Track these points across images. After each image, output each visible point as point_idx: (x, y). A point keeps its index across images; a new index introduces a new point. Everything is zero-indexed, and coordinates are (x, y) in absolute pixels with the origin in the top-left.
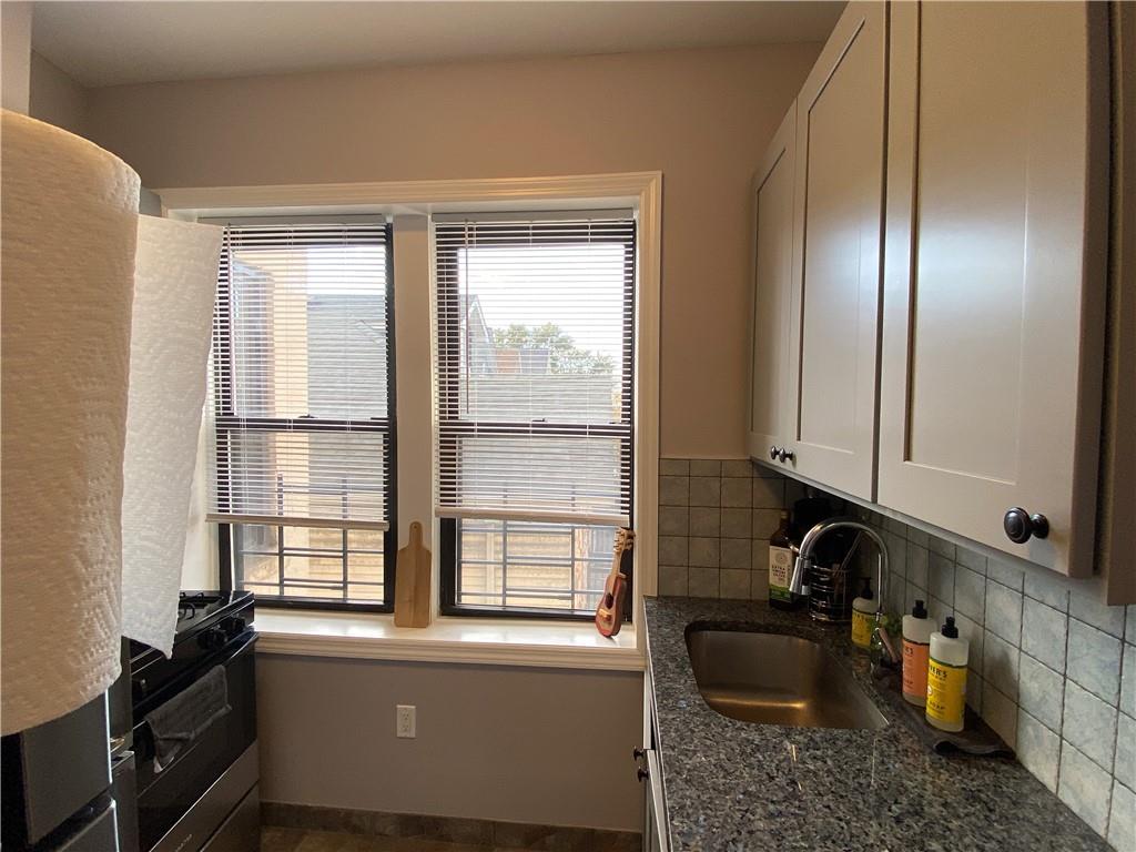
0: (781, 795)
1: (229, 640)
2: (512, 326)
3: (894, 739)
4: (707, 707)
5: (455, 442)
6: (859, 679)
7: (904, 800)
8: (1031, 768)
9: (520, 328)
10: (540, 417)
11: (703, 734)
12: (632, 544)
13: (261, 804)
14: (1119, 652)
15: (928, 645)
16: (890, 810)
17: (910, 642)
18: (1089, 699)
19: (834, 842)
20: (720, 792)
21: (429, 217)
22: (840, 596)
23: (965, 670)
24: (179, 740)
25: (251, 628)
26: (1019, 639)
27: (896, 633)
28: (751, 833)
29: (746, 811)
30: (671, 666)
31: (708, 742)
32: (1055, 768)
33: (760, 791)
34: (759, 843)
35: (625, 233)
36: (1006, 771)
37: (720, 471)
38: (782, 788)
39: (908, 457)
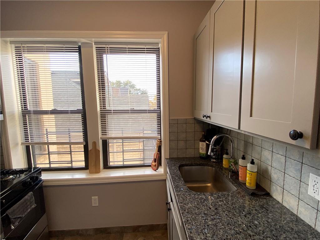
0: (214, 213)
1: (33, 183)
2: (116, 81)
3: (239, 193)
4: (189, 189)
5: (105, 116)
6: (227, 177)
7: (246, 210)
8: (275, 197)
9: (119, 82)
10: (133, 108)
11: (189, 198)
12: (161, 144)
13: (49, 231)
14: (301, 166)
15: (247, 166)
16: (243, 213)
17: (241, 166)
18: (292, 179)
19: (230, 225)
20: (197, 214)
21: (93, 43)
22: (219, 154)
23: (256, 173)
24: (19, 218)
25: (41, 178)
26: (271, 164)
27: (236, 164)
28: (208, 226)
29: (206, 219)
30: (177, 178)
31: (191, 200)
32: (282, 197)
33: (208, 213)
34: (211, 229)
35: (156, 51)
36: (268, 198)
37: (186, 122)
38: (214, 211)
39: (251, 116)
